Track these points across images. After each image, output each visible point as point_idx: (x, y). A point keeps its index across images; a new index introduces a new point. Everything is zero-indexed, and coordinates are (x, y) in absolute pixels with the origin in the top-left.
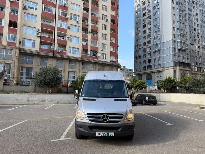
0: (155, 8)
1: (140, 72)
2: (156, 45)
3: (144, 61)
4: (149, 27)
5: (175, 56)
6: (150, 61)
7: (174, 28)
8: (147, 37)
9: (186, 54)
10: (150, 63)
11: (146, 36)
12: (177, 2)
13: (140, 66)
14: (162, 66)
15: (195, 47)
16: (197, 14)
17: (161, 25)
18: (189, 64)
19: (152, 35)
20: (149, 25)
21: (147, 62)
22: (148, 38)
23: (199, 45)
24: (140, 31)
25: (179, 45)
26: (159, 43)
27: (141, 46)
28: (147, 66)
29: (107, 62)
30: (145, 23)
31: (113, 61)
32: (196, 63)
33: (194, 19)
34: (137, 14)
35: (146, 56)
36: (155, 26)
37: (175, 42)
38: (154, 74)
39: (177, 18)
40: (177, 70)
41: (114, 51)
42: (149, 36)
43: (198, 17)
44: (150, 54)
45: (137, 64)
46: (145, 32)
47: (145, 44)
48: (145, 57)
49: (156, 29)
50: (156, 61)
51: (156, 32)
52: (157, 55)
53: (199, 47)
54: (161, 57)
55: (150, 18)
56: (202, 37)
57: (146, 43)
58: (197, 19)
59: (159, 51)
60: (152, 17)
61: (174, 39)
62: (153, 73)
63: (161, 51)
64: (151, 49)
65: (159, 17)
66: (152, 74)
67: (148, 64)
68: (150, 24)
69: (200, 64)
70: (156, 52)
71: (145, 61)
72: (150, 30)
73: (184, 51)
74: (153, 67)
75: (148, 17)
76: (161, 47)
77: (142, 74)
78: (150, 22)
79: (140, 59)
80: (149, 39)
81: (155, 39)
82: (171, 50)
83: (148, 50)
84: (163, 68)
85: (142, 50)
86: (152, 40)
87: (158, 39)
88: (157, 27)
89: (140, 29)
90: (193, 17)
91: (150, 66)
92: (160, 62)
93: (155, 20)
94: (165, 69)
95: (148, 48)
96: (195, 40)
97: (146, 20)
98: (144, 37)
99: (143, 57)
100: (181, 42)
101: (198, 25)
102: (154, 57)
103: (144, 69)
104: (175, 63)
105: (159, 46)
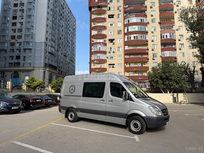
0: (31, 5)
1: (5, 69)
2: (28, 43)
3: (10, 56)
4: (22, 21)
5: (46, 58)
6: (18, 57)
7: (47, 32)
8: (17, 30)
9: (54, 58)
10: (19, 60)
11: (15, 29)
12: (51, 9)
13: (5, 62)
14: (32, 66)
15: (60, 53)
16: (63, 26)
17: (34, 24)
18: (56, 67)
19: (24, 30)
20: (20, 18)
21: (15, 58)
22: (18, 32)
23: (62, 52)
24: (8, 21)
25: (50, 48)
26: (32, 42)
27: (8, 38)
28: (14, 63)
30: (16, 14)
32: (59, 67)
33: (61, 29)
35: (13, 52)
36: (29, 22)
37: (46, 44)
38: (22, 72)
39: (50, 24)
40: (46, 71)
42: (20, 30)
43: (63, 29)
44: (19, 50)
46: (14, 24)
47: (13, 37)
49: (29, 26)
50: (26, 59)
51: (29, 29)
52: (28, 54)
53: (62, 54)
54: (32, 56)
55: (23, 12)
56: (64, 46)
57: (15, 37)
58: (62, 30)
59: (30, 49)
60: (25, 11)
61: (46, 42)
62: (20, 71)
63: (33, 50)
64: (20, 45)
65: (33, 16)
66: (19, 73)
67: (16, 61)
68: (22, 19)
69: (61, 68)
70: (27, 50)
71: (12, 57)
72: (22, 25)
73: (53, 54)
74: (21, 65)
75: (20, 10)
76: (33, 46)
77: (7, 71)
78: (23, 16)
79: (6, 53)
80: (19, 34)
81: (28, 35)
82: (43, 51)
83: (17, 45)
84: (33, 67)
85: (9, 44)
86: (23, 36)
87: (30, 37)
88: (31, 24)
89: (8, 19)
90: (60, 28)
91: (18, 64)
92: (30, 61)
93: (30, 16)
94: (35, 69)
95: (18, 43)
96: (60, 47)
97: (18, 12)
98: (13, 30)
99: (10, 52)
100: (51, 46)
101: (62, 35)
102: (24, 55)
103: (10, 65)
104: (46, 64)
105: (31, 44)
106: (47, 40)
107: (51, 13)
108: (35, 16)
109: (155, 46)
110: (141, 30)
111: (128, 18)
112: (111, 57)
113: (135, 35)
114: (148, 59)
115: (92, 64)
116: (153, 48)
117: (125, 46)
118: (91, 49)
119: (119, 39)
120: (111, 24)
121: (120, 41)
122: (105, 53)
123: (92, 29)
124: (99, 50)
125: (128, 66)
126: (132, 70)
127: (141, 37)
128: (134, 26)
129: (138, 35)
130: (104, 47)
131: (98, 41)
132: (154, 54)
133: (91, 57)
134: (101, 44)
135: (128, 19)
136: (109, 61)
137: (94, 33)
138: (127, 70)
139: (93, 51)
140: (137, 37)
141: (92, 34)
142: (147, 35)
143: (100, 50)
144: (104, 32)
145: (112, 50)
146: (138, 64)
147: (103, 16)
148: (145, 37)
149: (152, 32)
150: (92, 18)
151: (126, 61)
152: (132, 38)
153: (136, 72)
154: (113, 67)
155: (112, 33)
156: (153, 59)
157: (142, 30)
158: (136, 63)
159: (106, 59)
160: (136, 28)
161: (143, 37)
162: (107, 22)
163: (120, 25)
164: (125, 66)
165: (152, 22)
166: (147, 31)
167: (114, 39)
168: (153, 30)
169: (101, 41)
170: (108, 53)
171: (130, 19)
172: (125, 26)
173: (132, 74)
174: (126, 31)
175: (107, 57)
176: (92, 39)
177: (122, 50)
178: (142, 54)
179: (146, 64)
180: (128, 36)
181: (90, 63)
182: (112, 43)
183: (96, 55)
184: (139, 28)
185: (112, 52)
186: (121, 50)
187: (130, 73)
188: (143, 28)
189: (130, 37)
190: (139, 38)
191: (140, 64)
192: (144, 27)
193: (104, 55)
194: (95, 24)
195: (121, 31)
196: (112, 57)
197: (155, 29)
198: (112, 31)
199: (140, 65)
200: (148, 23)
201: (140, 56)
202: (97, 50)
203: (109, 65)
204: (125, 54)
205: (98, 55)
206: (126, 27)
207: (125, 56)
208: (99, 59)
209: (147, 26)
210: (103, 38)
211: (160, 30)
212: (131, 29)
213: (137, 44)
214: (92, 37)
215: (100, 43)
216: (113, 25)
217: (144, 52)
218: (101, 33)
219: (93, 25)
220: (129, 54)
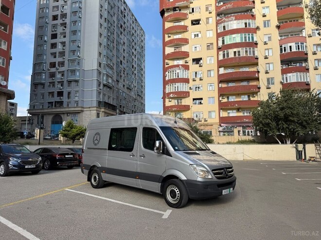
0: (76, 15)
1: (42, 111)
2: (73, 72)
3: (50, 93)
4: (64, 40)
5: (100, 93)
6: (60, 94)
7: (100, 54)
9: (112, 91)
10: (61, 98)
11: (56, 53)
12: (105, 19)
13: (42, 101)
14: (80, 105)
15: (120, 85)
16: (124, 43)
17: (82, 43)
18: (114, 106)
19: (67, 54)
20: (62, 37)
21: (56, 94)
22: (59, 57)
23: (124, 83)
24: (45, 41)
25: (105, 78)
26: (79, 70)
27: (46, 66)
28: (55, 102)
30: (56, 31)
32: (121, 106)
33: (121, 48)
34: (43, 11)
35: (54, 86)
36: (74, 41)
37: (100, 73)
38: (66, 115)
39: (104, 41)
40: (101, 112)
41: (3, 64)
42: (62, 54)
43: (125, 47)
45: (36, 95)
46: (54, 46)
47: (53, 65)
48: (51, 85)
49: (74, 47)
50: (72, 95)
51: (74, 52)
52: (73, 88)
53: (124, 86)
54: (80, 92)
55: (65, 27)
56: (127, 74)
57: (55, 64)
58: (124, 50)
59: (77, 81)
60: (68, 25)
61: (99, 69)
62: (64, 113)
63: (80, 82)
64: (63, 75)
65: (80, 31)
66: (62, 116)
67: (57, 99)
68: (65, 37)
69: (124, 107)
70: (73, 83)
71: (52, 94)
72: (64, 46)
73: (110, 88)
74: (65, 105)
75: (62, 24)
76: (81, 76)
77: (46, 114)
78: (65, 33)
79: (44, 88)
80: (61, 60)
81: (73, 61)
82: (95, 83)
83: (59, 76)
84: (82, 107)
85: (48, 75)
86: (66, 62)
87: (76, 63)
88: (76, 44)
89: (46, 39)
90: (120, 46)
91: (61, 103)
92: (77, 99)
93: (74, 32)
94: (85, 109)
95: (59, 72)
96: (121, 76)
97: (58, 27)
98: (52, 54)
99: (49, 86)
100: (107, 76)
101: (124, 57)
102: (69, 89)
103: (50, 105)
104: (99, 103)
105: (78, 74)
106: (100, 66)
107: (105, 25)
108: (82, 32)
109: (271, 66)
110: (246, 40)
111: (222, 22)
112: (196, 88)
113: (235, 50)
114: (259, 88)
115: (167, 100)
116: (268, 69)
117: (220, 67)
118: (164, 77)
119: (209, 58)
120: (195, 35)
121: (210, 60)
122: (187, 81)
123: (165, 44)
124: (177, 77)
125: (225, 100)
126: (232, 107)
127: (246, 52)
128: (234, 36)
129: (240, 49)
130: (186, 71)
131: (176, 63)
132: (268, 79)
133: (164, 88)
134: (180, 67)
135: (222, 25)
136: (194, 94)
137: (169, 50)
138: (223, 107)
139: (167, 78)
140: (239, 52)
141: (166, 53)
142: (257, 47)
143: (178, 76)
144: (184, 49)
145: (199, 76)
146: (242, 96)
147: (182, 23)
148: (254, 52)
149: (265, 43)
150: (166, 28)
151: (222, 93)
152: (231, 55)
153: (238, 110)
154: (201, 102)
155: (198, 48)
156: (267, 88)
157: (247, 41)
158: (238, 95)
159: (189, 91)
160: (237, 38)
161: (250, 52)
162: (189, 32)
163: (211, 35)
164: (220, 101)
165: (265, 26)
166: (256, 41)
167: (201, 59)
168: (266, 39)
169: (181, 62)
170: (191, 81)
171: (226, 24)
172: (219, 35)
173: (233, 114)
174: (220, 44)
175: (190, 88)
176: (166, 61)
177: (214, 74)
178: (248, 80)
179: (256, 97)
180: (224, 52)
181: (164, 98)
182: (198, 65)
183: (173, 85)
184: (241, 38)
185: (198, 79)
186: (212, 75)
187: (229, 111)
188: (249, 38)
189: (228, 54)
190: (243, 54)
191: (246, 96)
192: (251, 36)
193: (186, 84)
194: (170, 37)
195: (212, 44)
196: (199, 88)
197: (270, 38)
198: (198, 46)
199: (245, 98)
200: (258, 28)
201: (245, 83)
202: (174, 77)
203: (194, 99)
204: (221, 82)
205: (177, 84)
206: (220, 37)
207: (220, 85)
208: (177, 91)
209: (256, 33)
210: (184, 58)
211: (279, 38)
212: (228, 40)
213: (240, 64)
214: (166, 57)
215: (178, 66)
216: (200, 35)
217: (252, 76)
218: (180, 50)
219: (167, 39)
220: (227, 82)
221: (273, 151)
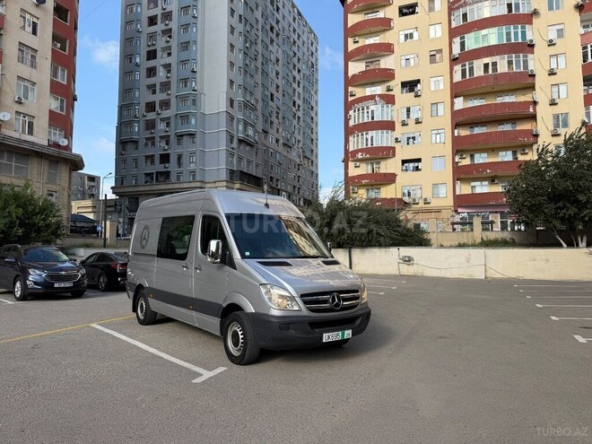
0: (186, 14)
1: (136, 189)
2: (185, 118)
3: (147, 157)
4: (167, 60)
5: (232, 155)
6: (165, 158)
7: (232, 82)
8: (158, 88)
9: (254, 154)
10: (167, 165)
11: (154, 85)
12: (240, 16)
13: (134, 171)
14: (198, 178)
15: (271, 139)
16: (278, 60)
17: (199, 65)
18: (259, 178)
19: (173, 85)
20: (165, 55)
21: (157, 160)
22: (162, 91)
23: (277, 135)
24: (137, 65)
25: (241, 127)
26: (195, 115)
27: (140, 110)
28: (157, 173)
29: (37, 144)
30: (154, 45)
31: (57, 145)
32: (271, 178)
33: (271, 69)
34: (131, 11)
35: (153, 144)
36: (184, 62)
37: (232, 118)
39: (239, 58)
41: (62, 110)
42: (166, 86)
43: (280, 68)
44: (166, 139)
45: (124, 161)
46: (151, 72)
47: (150, 107)
48: (150, 144)
49: (186, 73)
50: (184, 160)
51: (185, 81)
52: (186, 147)
53: (277, 141)
54: (198, 152)
55: (170, 37)
56: (284, 118)
57: (155, 105)
58: (277, 74)
59: (192, 135)
60: (174, 34)
61: (230, 110)
63: (198, 135)
64: (168, 124)
65: (195, 42)
67: (161, 168)
68: (169, 54)
69: (277, 180)
70: (185, 138)
71: (150, 158)
72: (169, 71)
73: (250, 145)
74: (173, 178)
75: (164, 32)
76: (198, 126)
77: (141, 195)
78: (170, 48)
79: (137, 148)
80: (163, 96)
81: (183, 98)
82: (224, 137)
83: (161, 126)
84: (202, 182)
85: (143, 125)
86: (173, 101)
87: (189, 102)
88: (189, 67)
89: (138, 60)
90: (270, 66)
91: (167, 175)
92: (192, 166)
93: (185, 46)
94: (207, 186)
95: (162, 120)
96: (272, 123)
97: (158, 37)
98: (149, 87)
99: (146, 145)
100: (246, 124)
101: (278, 87)
102: (179, 150)
103: (149, 179)
104: (232, 173)
105: (193, 121)
106: (232, 106)
107: (240, 27)
108: (198, 43)
109: (563, 89)
110: (509, 39)
111: (461, 6)
112: (409, 138)
113: (487, 60)
114: (536, 136)
115: (351, 165)
116: (555, 96)
117: (456, 97)
118: (347, 120)
119: (435, 79)
120: (406, 36)
121: (437, 84)
122: (389, 126)
123: (349, 57)
124: (370, 120)
125: (467, 162)
126: (479, 175)
127: (510, 63)
128: (484, 32)
129: (496, 58)
130: (387, 107)
131: (369, 91)
132: (556, 117)
133: (347, 141)
134: (377, 99)
135: (461, 11)
136: (403, 152)
137: (356, 68)
138: (460, 174)
139: (351, 123)
140: (495, 64)
141: (350, 74)
142: (533, 53)
143: (373, 118)
144: (386, 63)
145: (414, 116)
146: (501, 153)
147: (381, 14)
148: (526, 62)
149: (551, 43)
150: (350, 25)
151: (460, 147)
152: (479, 72)
153: (492, 180)
154: (417, 167)
155: (412, 61)
156: (553, 135)
157: (513, 41)
158: (493, 150)
159: (394, 144)
160: (492, 37)
161: (518, 62)
162: (396, 30)
163: (438, 33)
164: (455, 164)
165: (551, 8)
166: (531, 41)
167: (418, 81)
168: (553, 35)
169: (379, 90)
170: (398, 126)
171: (468, 9)
172: (453, 33)
173: (482, 188)
174: (456, 50)
175: (396, 139)
176: (350, 89)
177: (444, 112)
178: (514, 119)
179: (530, 154)
180: (465, 65)
181: (346, 161)
182: (413, 94)
183: (362, 135)
184: (500, 35)
185: (411, 122)
186: (441, 112)
187: (473, 184)
188: (516, 34)
189: (471, 69)
190: (503, 67)
191: (510, 153)
192: (520, 30)
193: (387, 133)
194: (357, 42)
195: (440, 51)
196: (414, 138)
197: (560, 33)
198: (413, 56)
199: (507, 156)
200: (535, 13)
201: (507, 127)
202: (366, 120)
203: (404, 162)
204: (456, 125)
205: (371, 133)
206: (456, 37)
207: (456, 131)
208: (369, 146)
209: (531, 24)
210: (384, 82)
211: (582, 31)
212: (473, 41)
213: (496, 89)
214: (350, 81)
215: (372, 97)
216: (416, 36)
217: (520, 112)
218: (377, 67)
219: (352, 46)
220: (472, 124)
221: (547, 261)
